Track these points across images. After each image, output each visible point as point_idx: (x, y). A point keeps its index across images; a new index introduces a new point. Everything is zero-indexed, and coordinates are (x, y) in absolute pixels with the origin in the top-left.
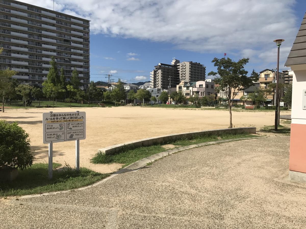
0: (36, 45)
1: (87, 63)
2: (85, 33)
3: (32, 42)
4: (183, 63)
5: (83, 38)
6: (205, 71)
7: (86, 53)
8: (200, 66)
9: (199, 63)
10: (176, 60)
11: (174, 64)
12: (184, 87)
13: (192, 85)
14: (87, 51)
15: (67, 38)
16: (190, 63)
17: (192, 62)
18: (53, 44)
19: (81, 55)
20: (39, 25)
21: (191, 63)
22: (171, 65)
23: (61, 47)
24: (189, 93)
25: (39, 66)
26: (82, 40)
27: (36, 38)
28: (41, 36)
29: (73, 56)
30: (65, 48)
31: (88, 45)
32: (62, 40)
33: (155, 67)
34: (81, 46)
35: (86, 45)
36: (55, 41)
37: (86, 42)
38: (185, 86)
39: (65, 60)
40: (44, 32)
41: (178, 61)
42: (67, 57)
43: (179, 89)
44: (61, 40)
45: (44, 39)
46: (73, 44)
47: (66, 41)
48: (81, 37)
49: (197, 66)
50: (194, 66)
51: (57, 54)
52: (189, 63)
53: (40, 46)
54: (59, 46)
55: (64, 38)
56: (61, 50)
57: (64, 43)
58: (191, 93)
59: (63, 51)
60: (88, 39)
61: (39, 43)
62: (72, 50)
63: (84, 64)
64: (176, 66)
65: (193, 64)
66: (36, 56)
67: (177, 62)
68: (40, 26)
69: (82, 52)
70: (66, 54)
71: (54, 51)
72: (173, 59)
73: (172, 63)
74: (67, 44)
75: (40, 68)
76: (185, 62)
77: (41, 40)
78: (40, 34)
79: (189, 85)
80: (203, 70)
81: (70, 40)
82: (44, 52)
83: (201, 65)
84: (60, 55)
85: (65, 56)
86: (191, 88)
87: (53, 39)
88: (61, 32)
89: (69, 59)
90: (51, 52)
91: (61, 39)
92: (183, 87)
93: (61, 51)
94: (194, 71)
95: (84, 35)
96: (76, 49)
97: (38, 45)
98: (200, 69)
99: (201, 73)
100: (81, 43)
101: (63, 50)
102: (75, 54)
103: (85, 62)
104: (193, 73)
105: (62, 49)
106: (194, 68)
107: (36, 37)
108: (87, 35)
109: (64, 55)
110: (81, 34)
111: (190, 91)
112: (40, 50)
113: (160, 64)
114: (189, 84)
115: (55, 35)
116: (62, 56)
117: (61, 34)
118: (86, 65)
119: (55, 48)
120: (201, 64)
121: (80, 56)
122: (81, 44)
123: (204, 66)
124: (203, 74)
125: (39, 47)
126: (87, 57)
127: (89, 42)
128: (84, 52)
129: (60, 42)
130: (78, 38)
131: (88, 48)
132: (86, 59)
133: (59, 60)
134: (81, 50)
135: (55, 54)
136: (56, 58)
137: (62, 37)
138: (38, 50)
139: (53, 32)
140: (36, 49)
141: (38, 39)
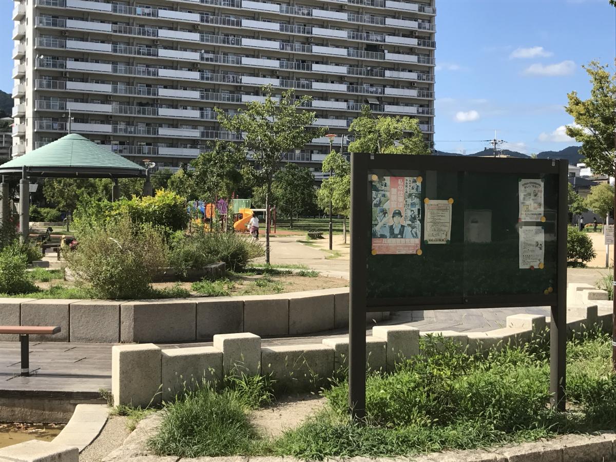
0: (299, 68)
1: (428, 106)
2: (423, 21)
3: (288, 60)
5: (417, 34)
7: (425, 77)
14: (427, 71)
15: (374, 39)
18: (338, 61)
19: (410, 85)
20: (306, 12)
23: (358, 66)
26: (413, 42)
27: (297, 49)
28: (308, 41)
29: (390, 92)
30: (369, 68)
31: (429, 55)
32: (360, 46)
34: (412, 59)
35: (425, 55)
36: (342, 52)
37: (424, 45)
39: (367, 102)
40: (317, 32)
42: (374, 95)
44: (358, 49)
45: (317, 50)
46: (390, 57)
47: (371, 48)
48: (410, 34)
51: (348, 88)
53: (308, 69)
54: (353, 65)
55: (366, 41)
56: (359, 76)
57: (368, 57)
59: (364, 76)
60: (429, 38)
61: (305, 62)
62: (388, 74)
63: (418, 111)
68: (308, 14)
69: (413, 76)
70: (372, 85)
71: (340, 79)
74: (374, 59)
77: (310, 54)
78: (307, 38)
81: (382, 45)
82: (317, 86)
84: (357, 91)
85: (368, 91)
87: (337, 47)
88: (359, 25)
89: (378, 98)
90: (332, 82)
91: (359, 43)
93: (358, 78)
95: (419, 27)
96: (398, 70)
97: (303, 69)
100: (410, 51)
101: (364, 75)
102: (395, 84)
103: (421, 106)
105: (360, 74)
107: (297, 45)
108: (427, 25)
109: (366, 90)
110: (412, 25)
112: (306, 79)
115: (343, 34)
116: (361, 92)
117: (357, 29)
118: (423, 113)
119: (342, 70)
121: (408, 88)
122: (412, 55)
125: (306, 71)
126: (428, 89)
127: (433, 45)
128: (418, 77)
129: (357, 52)
130: (404, 36)
131: (429, 63)
132: (423, 96)
133: (351, 103)
134: (410, 71)
135: (342, 88)
136: (346, 98)
137: (361, 39)
138: (303, 82)
139: (339, 28)
140: (298, 79)
141: (303, 50)
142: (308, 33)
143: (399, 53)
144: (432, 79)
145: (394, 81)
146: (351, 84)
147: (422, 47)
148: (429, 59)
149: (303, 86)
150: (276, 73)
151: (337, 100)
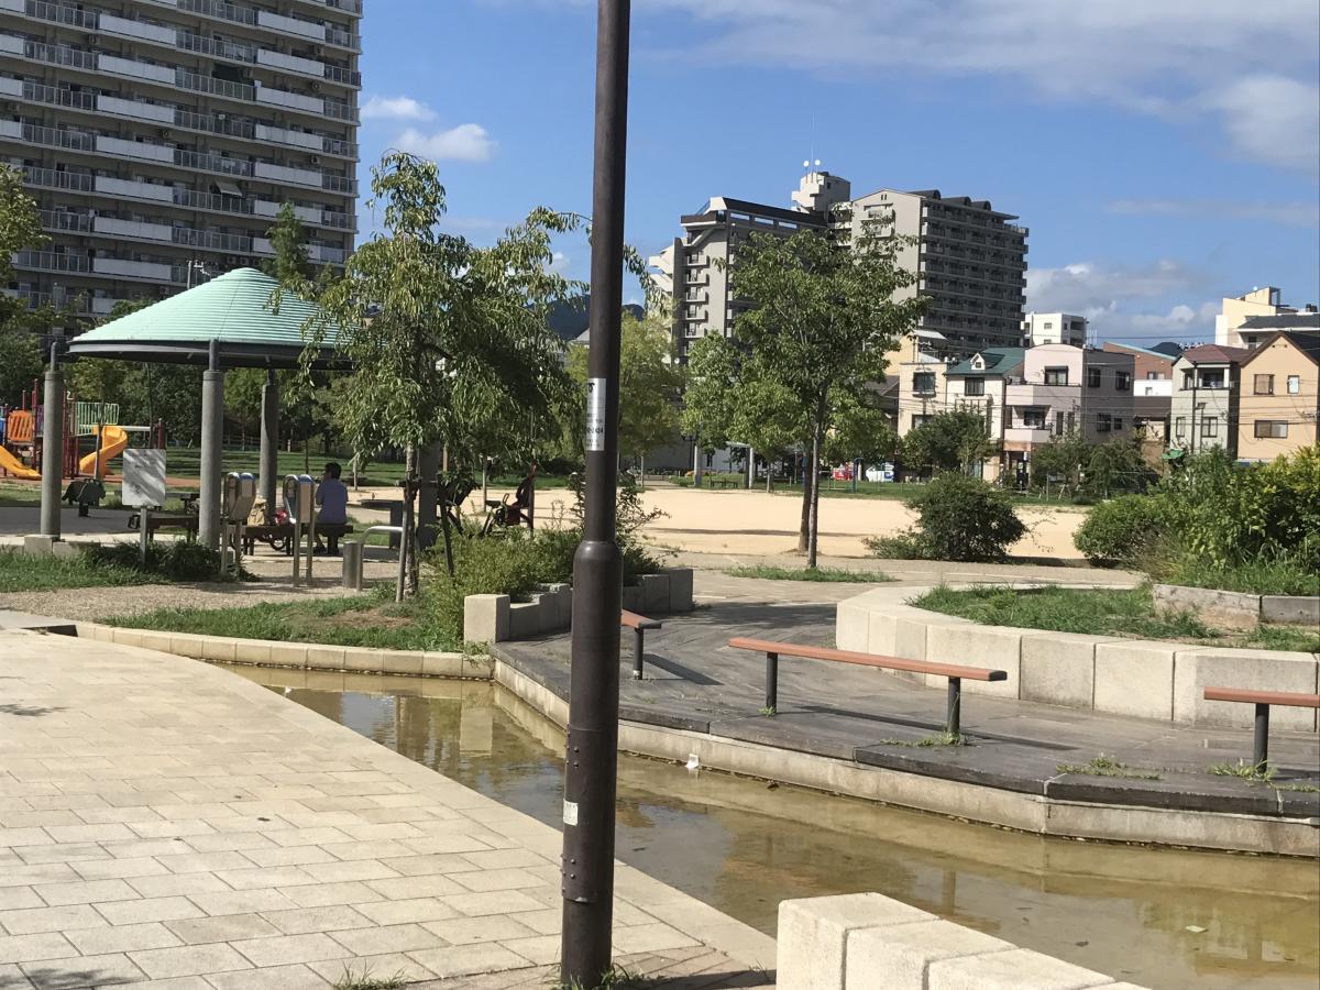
0: (67, 102)
1: (342, 210)
2: (335, 25)
3: (42, 81)
4: (875, 199)
5: (322, 54)
6: (1026, 258)
7: (337, 147)
8: (989, 226)
9: (987, 205)
10: (826, 174)
11: (811, 203)
12: (949, 376)
13: (999, 369)
14: (342, 134)
15: (233, 54)
16: (923, 204)
17: (936, 194)
18: (152, 94)
19: (307, 161)
21: (932, 200)
22: (794, 209)
23: (195, 109)
24: (984, 413)
25: (74, 227)
26: (315, 69)
27: (63, 61)
28: (90, 44)
29: (265, 171)
30: (222, 117)
31: (348, 100)
32: (202, 65)
33: (685, 219)
34: (312, 105)
35: (336, 99)
36: (164, 76)
37: (337, 78)
38: (956, 370)
39: (216, 190)
40: (110, 25)
41: (838, 181)
42: (232, 175)
43: (915, 389)
44: (196, 70)
45: (109, 64)
46: (266, 96)
47: (226, 72)
48: (307, 50)
49: (969, 223)
50: (949, 219)
51: (176, 156)
52: (917, 200)
53: (87, 106)
54: (184, 106)
55: (215, 57)
56: (199, 131)
57: (219, 91)
58: (997, 414)
59: (211, 134)
60: (346, 64)
61: (81, 90)
62: (262, 132)
63: (323, 218)
64: (826, 216)
65: (947, 208)
66: (60, 167)
67: (834, 189)
69: (314, 143)
70: (225, 154)
71: (158, 135)
72: (806, 171)
73: (795, 195)
74: (232, 96)
75: (82, 238)
76: (892, 197)
77: (92, 72)
78: (87, 37)
79: (983, 367)
80: (1008, 247)
81: (250, 68)
82: (107, 146)
83: (999, 218)
84: (194, 164)
85: (217, 168)
86: (992, 387)
87: (152, 62)
88: (200, 20)
89: (239, 184)
90: (140, 140)
91: (198, 59)
92: (940, 380)
93: (197, 136)
94: (948, 255)
95: (327, 39)
96: (282, 126)
97: (76, 103)
98: (989, 244)
99: (996, 272)
100: (308, 87)
101: (211, 130)
102: (277, 156)
103: (328, 208)
104: (947, 273)
105: (203, 127)
106: (948, 237)
107: (63, 50)
108: (343, 35)
109: (213, 165)
110: (313, 32)
111: (990, 402)
112: (82, 128)
113: (718, 205)
114: (981, 360)
115: (167, 36)
116: (202, 167)
117: (196, 29)
118: (333, 223)
119: (165, 115)
120: (995, 209)
121: (301, 166)
122: (310, 95)
123: (1019, 224)
124: (1006, 281)
125: (81, 111)
126: (344, 173)
127: (356, 79)
128: (324, 144)
129: (196, 80)
130: (295, 54)
131: (345, 117)
132: (335, 187)
133: (181, 189)
134: (308, 131)
135: (164, 154)
136: (169, 177)
137: (205, 50)
138: (73, 133)
139: (159, 23)
140: (63, 126)
141: (78, 63)
142: (89, 25)
143: (286, 90)
144: (354, 152)
145: (273, 149)
146: (180, 147)
147: (332, 82)
148: (345, 109)
149: (75, 144)
150: (14, 108)
151: (149, 181)
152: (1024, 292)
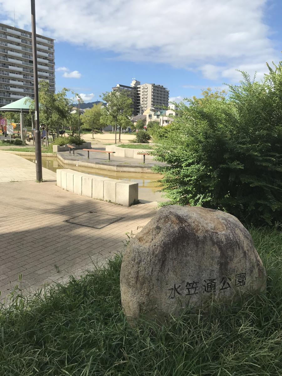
0: (3, 67)
1: (53, 86)
2: (50, 54)
4: (144, 85)
5: (48, 59)
6: (169, 95)
7: (51, 75)
8: (163, 90)
9: (163, 86)
10: (136, 81)
11: (134, 85)
12: (154, 115)
13: (162, 114)
14: (52, 73)
15: (32, 59)
16: (152, 86)
17: (154, 84)
18: (19, 66)
19: (46, 78)
20: (5, 44)
21: (154, 86)
22: (131, 86)
23: (26, 68)
24: (160, 121)
25: (6, 89)
26: (47, 62)
27: (2, 59)
29: (39, 80)
30: (31, 70)
31: (52, 67)
33: (113, 88)
34: (46, 68)
35: (51, 67)
36: (20, 62)
37: (51, 63)
38: (155, 114)
39: (31, 83)
40: (10, 53)
41: (138, 82)
43: (149, 117)
44: (26, 61)
45: (10, 60)
46: (39, 66)
47: (31, 62)
48: (45, 58)
49: (160, 89)
50: (156, 89)
51: (23, 77)
52: (151, 85)
53: (7, 68)
55: (29, 59)
56: (27, 72)
57: (30, 65)
58: (162, 121)
60: (52, 61)
61: (5, 65)
62: (39, 73)
64: (136, 88)
65: (156, 87)
66: (3, 79)
67: (138, 83)
68: (6, 45)
69: (47, 75)
70: (32, 76)
71: (20, 73)
72: (133, 80)
73: (131, 84)
74: (33, 66)
75: (8, 91)
76: (147, 85)
77: (7, 61)
78: (6, 55)
79: (160, 114)
80: (166, 94)
82: (11, 75)
83: (164, 89)
84: (27, 78)
86: (161, 117)
87: (18, 60)
88: (26, 52)
90: (17, 74)
91: (26, 59)
92: (153, 116)
94: (156, 95)
95: (49, 56)
96: (41, 71)
97: (5, 67)
98: (163, 93)
99: (164, 98)
100: (46, 65)
103: (51, 86)
104: (156, 98)
105: (28, 72)
106: (156, 92)
107: (2, 57)
108: (52, 56)
109: (30, 78)
110: (46, 55)
111: (161, 119)
112: (6, 72)
113: (118, 86)
114: (159, 112)
115: (20, 55)
117: (25, 54)
118: (51, 89)
119: (21, 69)
120: (164, 87)
123: (168, 90)
124: (166, 99)
126: (53, 80)
127: (54, 63)
128: (49, 75)
129: (26, 63)
130: (43, 59)
131: (53, 70)
132: (51, 82)
133: (25, 83)
134: (46, 73)
135: (21, 76)
136: (22, 80)
137: (27, 58)
138: (5, 72)
139: (18, 53)
140: (3, 71)
141: (5, 60)
142: (6, 53)
143: (42, 65)
144: (54, 76)
145: (40, 76)
146: (24, 75)
147: (50, 64)
148: (53, 69)
149: (5, 74)
151: (19, 81)
152: (169, 101)
